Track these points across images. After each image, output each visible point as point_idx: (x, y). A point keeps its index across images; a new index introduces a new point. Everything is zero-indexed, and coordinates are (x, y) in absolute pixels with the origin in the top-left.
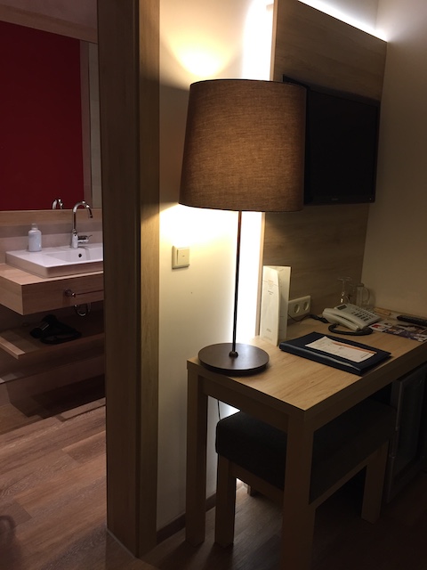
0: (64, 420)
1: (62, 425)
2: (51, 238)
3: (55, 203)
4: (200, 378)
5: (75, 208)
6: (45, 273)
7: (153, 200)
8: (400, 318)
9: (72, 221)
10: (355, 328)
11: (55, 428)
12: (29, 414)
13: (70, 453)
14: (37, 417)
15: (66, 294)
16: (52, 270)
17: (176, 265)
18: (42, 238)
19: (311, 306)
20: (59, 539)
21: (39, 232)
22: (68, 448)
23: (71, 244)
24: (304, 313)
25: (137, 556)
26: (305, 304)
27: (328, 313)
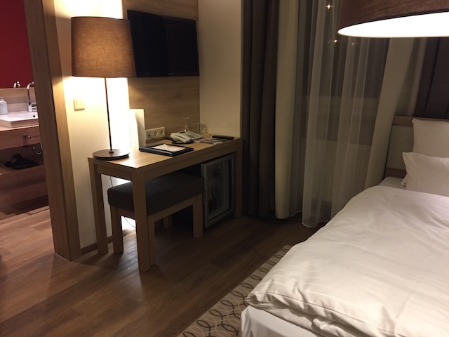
0: (31, 214)
1: (30, 217)
2: (13, 106)
3: (15, 85)
4: (95, 165)
5: (28, 87)
6: (10, 125)
7: (59, 75)
8: (213, 137)
9: (27, 95)
10: (185, 141)
11: (25, 218)
12: (8, 214)
13: (34, 228)
14: (13, 214)
15: (25, 137)
16: (14, 123)
17: (76, 108)
18: (8, 107)
19: (166, 133)
20: (28, 259)
21: (5, 102)
22: (33, 225)
23: (28, 110)
24: (161, 136)
25: (71, 261)
26: (162, 132)
27: (173, 135)
